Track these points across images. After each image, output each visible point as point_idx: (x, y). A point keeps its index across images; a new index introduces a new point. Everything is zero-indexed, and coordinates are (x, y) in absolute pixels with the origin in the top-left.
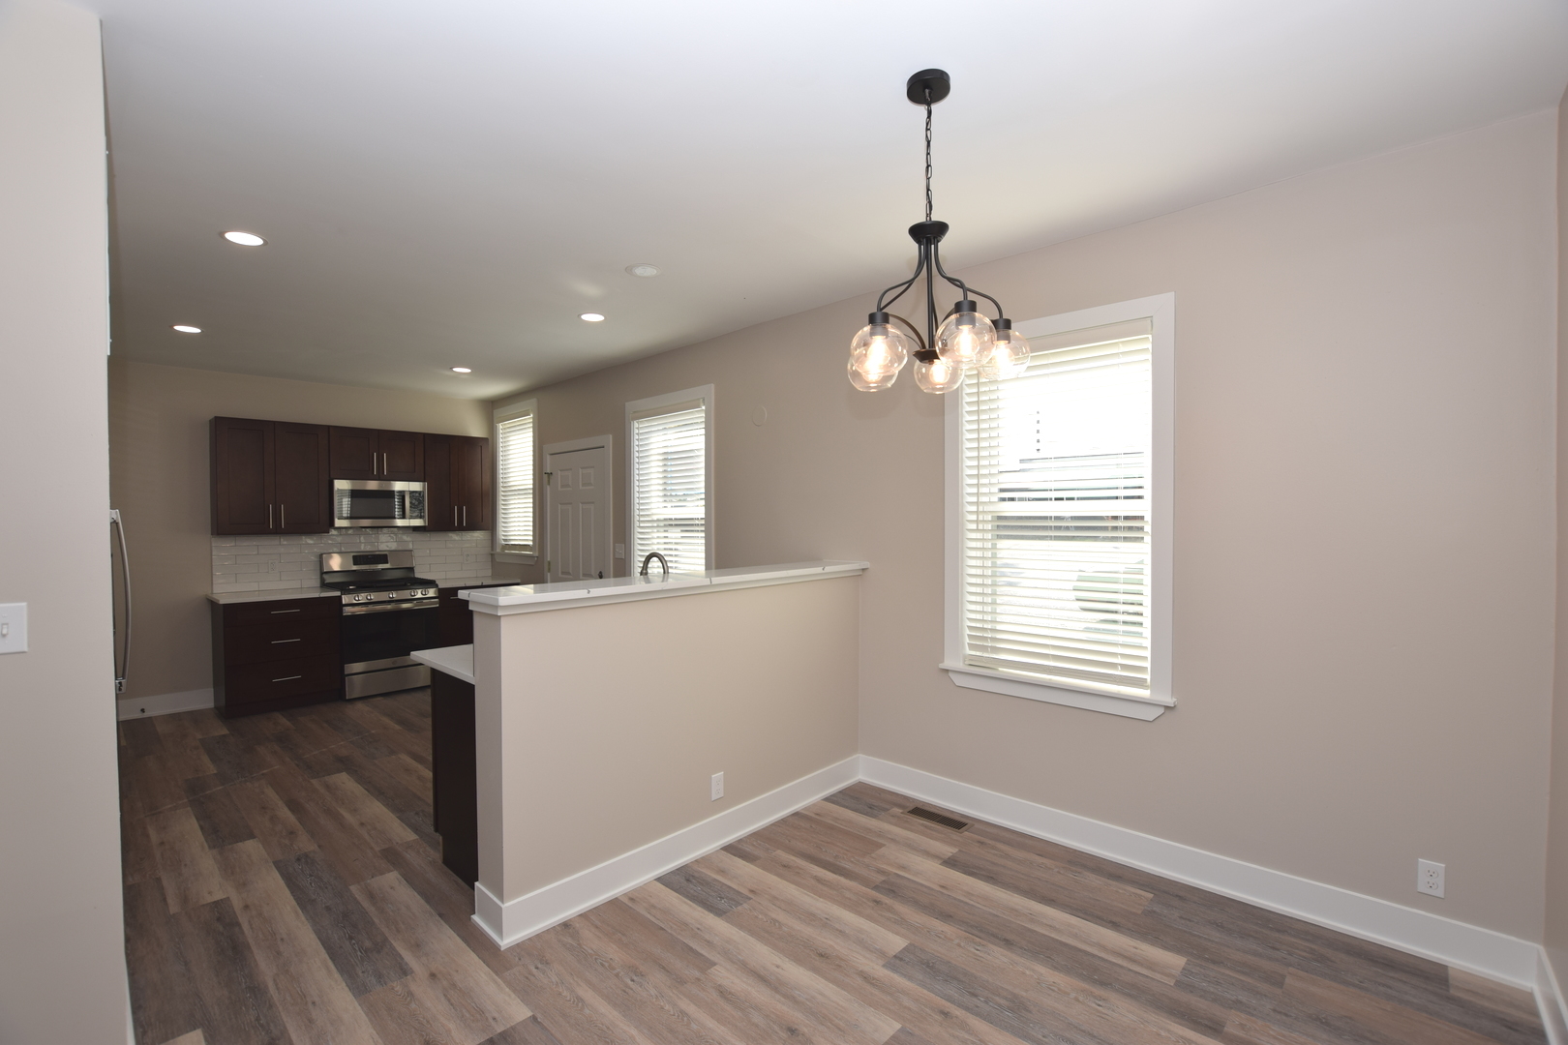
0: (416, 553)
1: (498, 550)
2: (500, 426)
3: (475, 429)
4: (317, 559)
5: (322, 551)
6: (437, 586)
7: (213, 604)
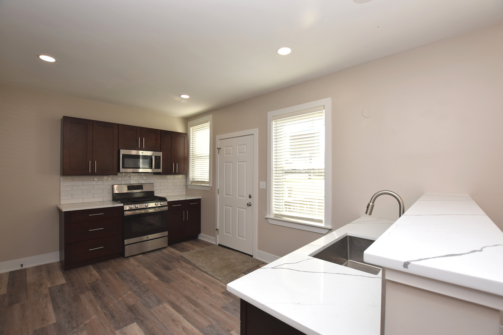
0: (155, 185)
1: (190, 183)
2: (191, 129)
3: (180, 129)
4: (110, 188)
5: (113, 184)
6: (166, 200)
7: (60, 211)
